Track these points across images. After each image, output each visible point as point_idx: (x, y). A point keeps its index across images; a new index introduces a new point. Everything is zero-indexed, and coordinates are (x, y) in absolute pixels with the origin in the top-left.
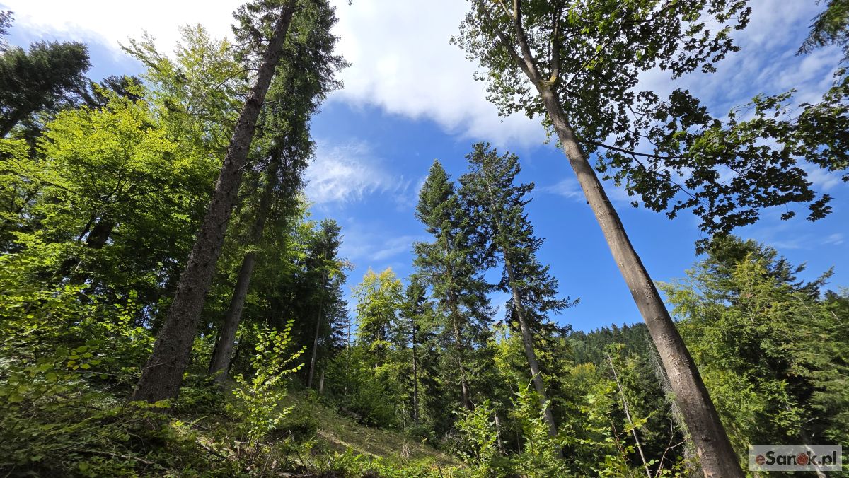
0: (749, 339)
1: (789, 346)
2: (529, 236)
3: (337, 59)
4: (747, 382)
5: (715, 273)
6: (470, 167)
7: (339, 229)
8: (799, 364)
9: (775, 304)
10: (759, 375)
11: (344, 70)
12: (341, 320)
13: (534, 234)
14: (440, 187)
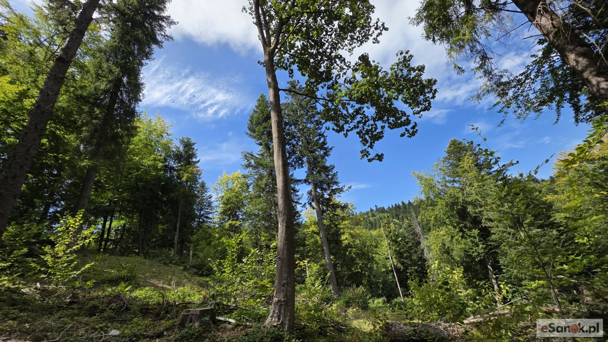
0: (462, 206)
1: (482, 209)
2: (325, 146)
3: (168, 18)
4: (458, 232)
5: (449, 166)
6: (286, 98)
7: (194, 144)
8: (486, 219)
9: (476, 184)
10: (465, 227)
11: (173, 27)
12: (207, 209)
13: (328, 145)
14: (263, 112)
